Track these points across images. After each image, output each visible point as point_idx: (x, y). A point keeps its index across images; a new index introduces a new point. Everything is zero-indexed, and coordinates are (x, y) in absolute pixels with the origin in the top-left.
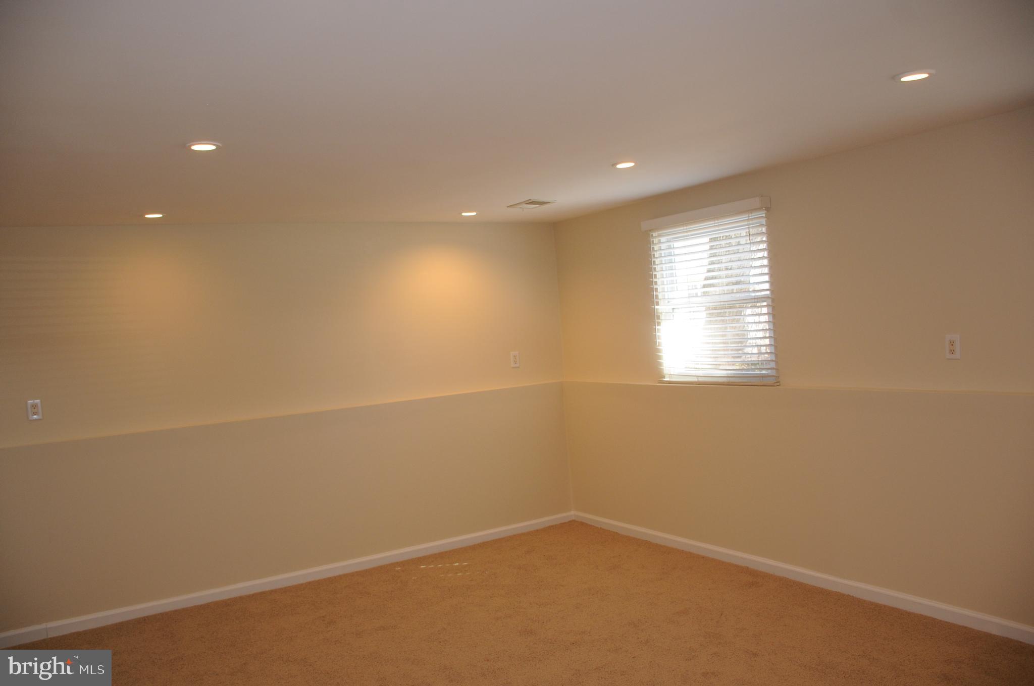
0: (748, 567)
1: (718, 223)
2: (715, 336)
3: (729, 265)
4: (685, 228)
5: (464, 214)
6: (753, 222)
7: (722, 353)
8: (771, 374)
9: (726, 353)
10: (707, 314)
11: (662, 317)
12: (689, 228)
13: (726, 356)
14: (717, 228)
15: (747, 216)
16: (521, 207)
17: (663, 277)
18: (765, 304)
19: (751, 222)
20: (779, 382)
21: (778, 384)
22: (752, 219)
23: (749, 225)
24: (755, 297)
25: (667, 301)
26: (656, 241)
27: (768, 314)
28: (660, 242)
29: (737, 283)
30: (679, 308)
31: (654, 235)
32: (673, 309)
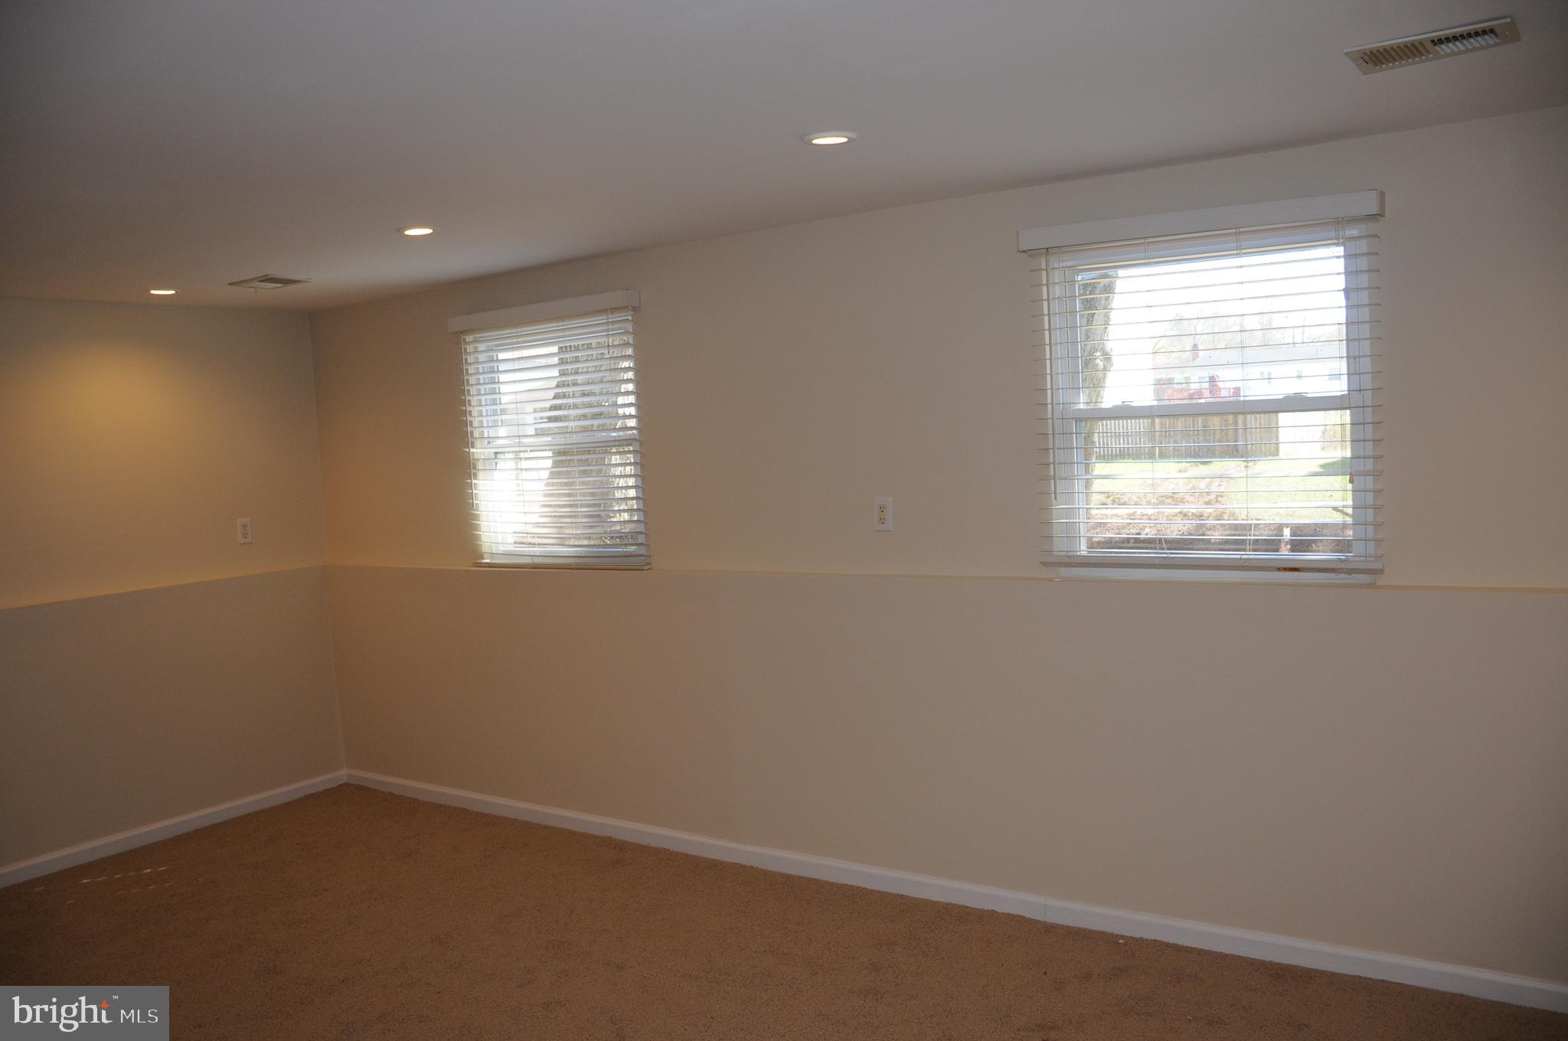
0: (610, 837)
1: (564, 325)
2: (559, 495)
3: (588, 388)
4: (514, 330)
5: (153, 292)
6: (614, 326)
7: (569, 520)
8: (640, 553)
9: (574, 520)
10: (554, 462)
11: (480, 466)
12: (521, 332)
13: (573, 525)
14: (562, 334)
15: (606, 317)
16: (251, 285)
17: (481, 405)
18: (631, 448)
19: (610, 327)
20: (650, 564)
21: (649, 567)
22: (612, 323)
23: (608, 331)
24: (617, 439)
25: (486, 442)
26: (470, 348)
27: (635, 464)
28: (476, 351)
29: (595, 416)
30: (504, 453)
31: (467, 340)
32: (496, 453)
